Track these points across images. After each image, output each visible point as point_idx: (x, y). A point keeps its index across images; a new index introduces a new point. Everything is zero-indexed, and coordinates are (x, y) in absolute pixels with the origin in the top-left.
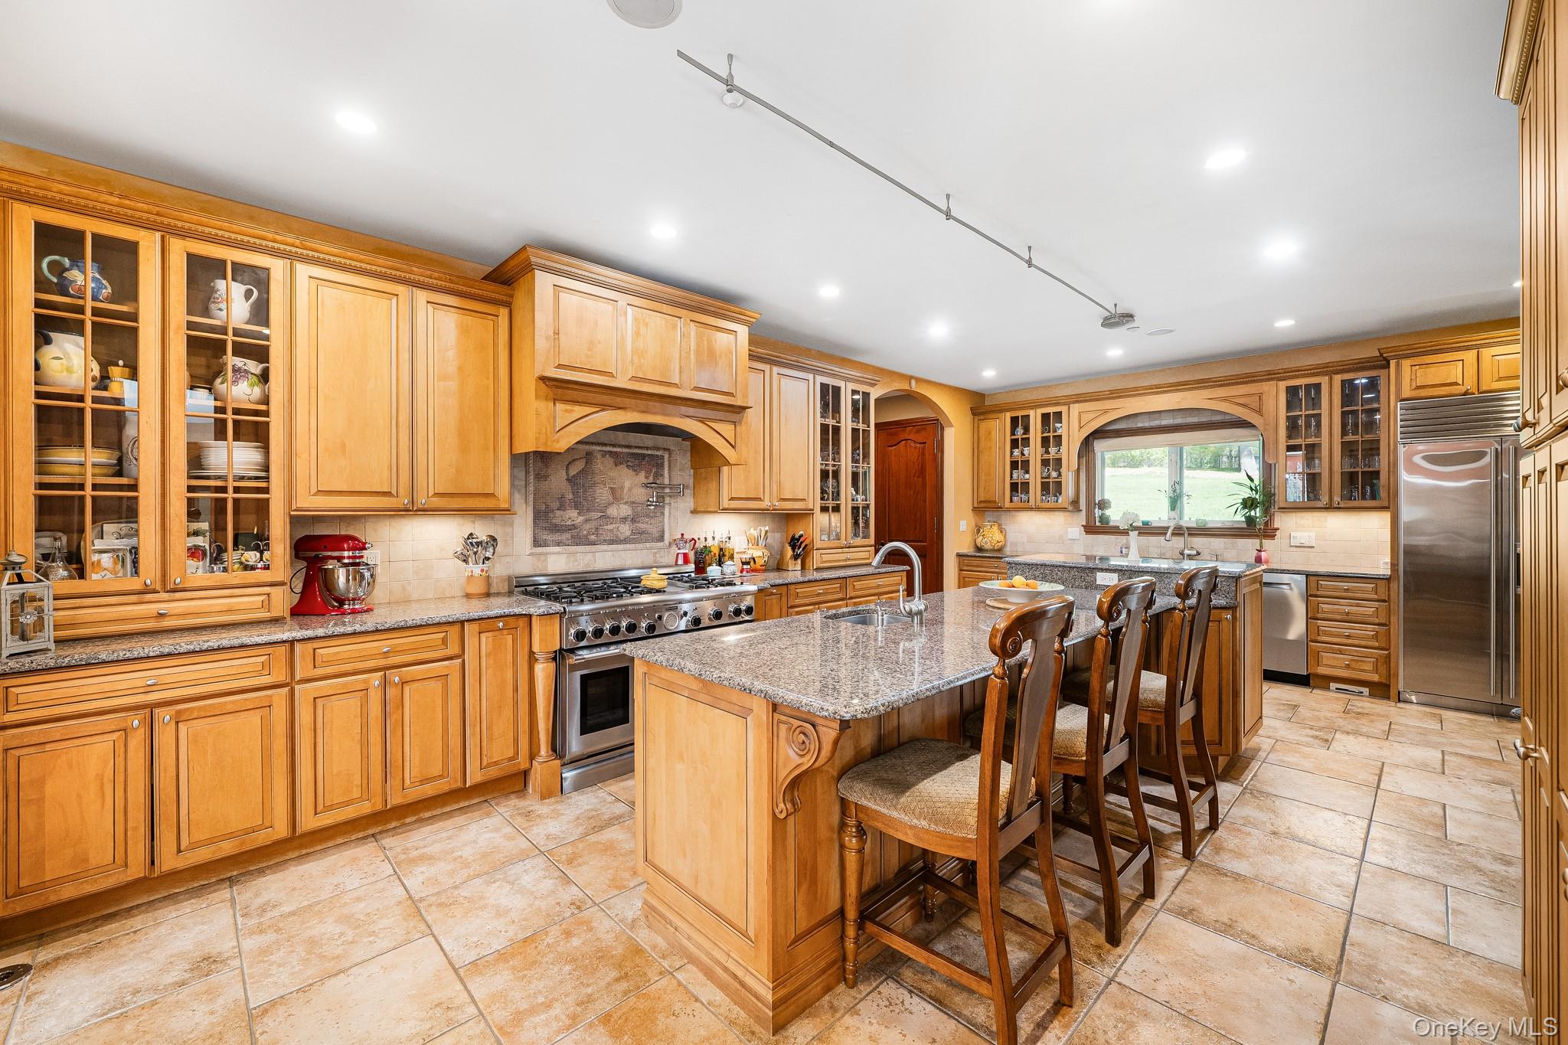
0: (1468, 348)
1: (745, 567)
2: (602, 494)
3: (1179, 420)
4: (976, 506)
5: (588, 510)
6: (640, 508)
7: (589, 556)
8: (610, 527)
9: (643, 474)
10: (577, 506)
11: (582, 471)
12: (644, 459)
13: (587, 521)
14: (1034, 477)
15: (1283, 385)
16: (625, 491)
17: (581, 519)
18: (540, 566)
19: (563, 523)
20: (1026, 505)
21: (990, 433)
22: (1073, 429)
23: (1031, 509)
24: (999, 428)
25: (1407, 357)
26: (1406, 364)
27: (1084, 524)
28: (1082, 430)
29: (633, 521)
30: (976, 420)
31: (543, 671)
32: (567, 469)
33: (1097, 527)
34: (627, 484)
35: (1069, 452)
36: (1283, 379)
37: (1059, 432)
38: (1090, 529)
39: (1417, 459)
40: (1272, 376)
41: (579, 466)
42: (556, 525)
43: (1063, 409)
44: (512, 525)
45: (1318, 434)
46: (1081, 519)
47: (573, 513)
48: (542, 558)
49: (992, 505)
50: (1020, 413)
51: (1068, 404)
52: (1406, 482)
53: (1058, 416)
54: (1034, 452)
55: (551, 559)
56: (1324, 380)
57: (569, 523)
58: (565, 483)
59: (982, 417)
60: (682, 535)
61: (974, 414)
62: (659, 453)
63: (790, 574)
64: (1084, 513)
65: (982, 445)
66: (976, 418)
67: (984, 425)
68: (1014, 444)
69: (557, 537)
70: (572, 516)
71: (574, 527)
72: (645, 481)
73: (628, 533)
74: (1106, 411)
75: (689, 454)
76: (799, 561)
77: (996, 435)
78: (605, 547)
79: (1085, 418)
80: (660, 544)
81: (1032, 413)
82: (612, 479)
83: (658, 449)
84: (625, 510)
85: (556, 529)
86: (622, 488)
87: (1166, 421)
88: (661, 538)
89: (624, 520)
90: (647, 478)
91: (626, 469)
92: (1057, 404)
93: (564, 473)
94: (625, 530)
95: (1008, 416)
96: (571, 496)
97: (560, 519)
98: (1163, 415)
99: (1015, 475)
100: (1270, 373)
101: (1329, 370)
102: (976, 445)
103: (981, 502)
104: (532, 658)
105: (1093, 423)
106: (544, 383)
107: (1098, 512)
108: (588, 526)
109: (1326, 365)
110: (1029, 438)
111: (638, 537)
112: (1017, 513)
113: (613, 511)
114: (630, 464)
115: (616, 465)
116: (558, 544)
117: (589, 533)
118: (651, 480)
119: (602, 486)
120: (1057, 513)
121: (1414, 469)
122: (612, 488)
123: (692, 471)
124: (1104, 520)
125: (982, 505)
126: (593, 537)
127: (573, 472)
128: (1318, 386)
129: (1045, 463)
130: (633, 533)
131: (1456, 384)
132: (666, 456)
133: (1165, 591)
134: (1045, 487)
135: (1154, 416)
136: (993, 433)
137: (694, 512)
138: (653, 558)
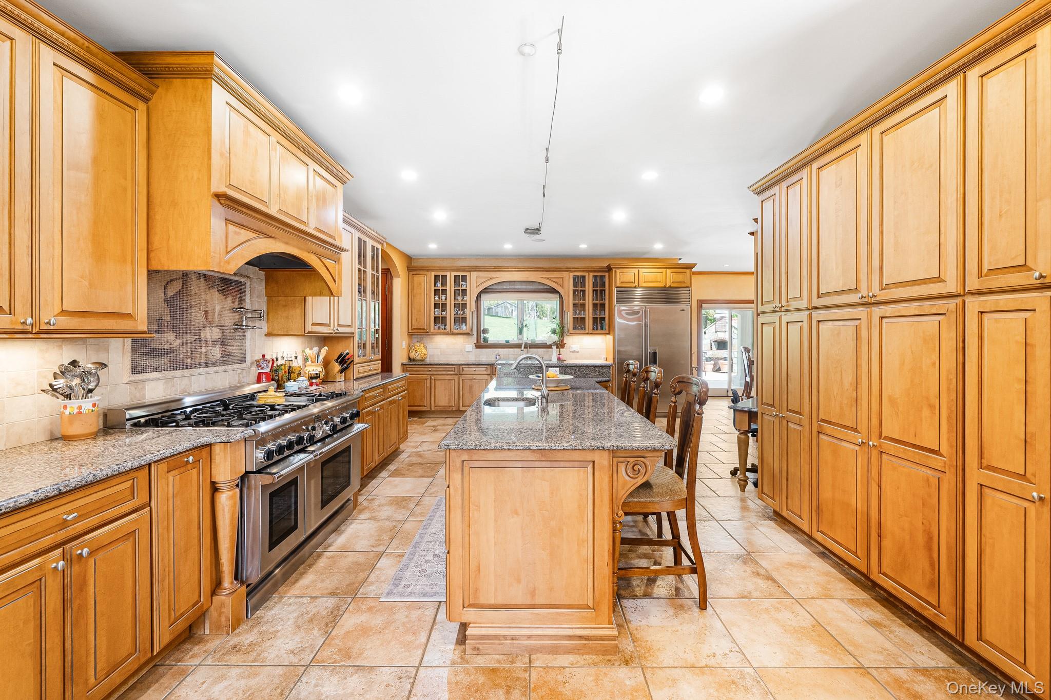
0: (635, 268)
1: (314, 381)
2: (197, 317)
3: (524, 287)
4: (410, 331)
5: (185, 333)
6: (228, 332)
7: (186, 381)
8: (203, 350)
9: (230, 299)
10: (175, 329)
11: (179, 292)
12: (231, 284)
13: (184, 344)
14: (450, 313)
15: (572, 274)
16: (216, 315)
17: (178, 342)
18: (138, 395)
19: (161, 347)
20: (445, 331)
21: (420, 284)
22: (473, 286)
23: (447, 334)
24: (426, 282)
25: (618, 269)
26: (618, 271)
27: (475, 342)
28: (478, 288)
29: (223, 344)
30: (410, 275)
31: (227, 501)
32: (165, 289)
33: (482, 344)
34: (218, 308)
35: (470, 299)
36: (572, 272)
37: (464, 287)
38: (478, 345)
39: (623, 313)
40: (568, 270)
41: (176, 287)
42: (154, 349)
43: (468, 274)
44: (107, 349)
45: (584, 300)
46: (473, 339)
47: (170, 336)
48: (140, 386)
49: (422, 331)
50: (441, 273)
51: (470, 271)
52: (618, 322)
53: (464, 278)
54: (450, 299)
55: (148, 386)
56: (586, 274)
57: (167, 346)
58: (163, 304)
59: (415, 273)
60: (264, 356)
61: (409, 270)
62: (243, 280)
63: (338, 384)
64: (475, 336)
65: (415, 291)
66: (411, 273)
67: (416, 278)
68: (436, 292)
69: (153, 362)
70: (169, 339)
71: (171, 351)
72: (233, 306)
73: (218, 356)
74: (491, 278)
75: (264, 282)
76: (343, 374)
77: (424, 285)
78: (200, 370)
79: (480, 280)
80: (244, 365)
81: (448, 274)
82: (206, 302)
83: (242, 276)
84: (216, 333)
85: (154, 353)
86: (214, 311)
87: (518, 287)
88: (243, 360)
89: (215, 342)
90: (233, 302)
91: (217, 293)
92: (464, 270)
93: (161, 292)
94: (216, 352)
95: (433, 274)
96: (168, 318)
97: (158, 343)
98: (516, 283)
99: (436, 312)
100: (567, 268)
101: (589, 270)
102: (410, 291)
103: (414, 329)
104: (215, 488)
105: (484, 284)
106: (219, 200)
107: (482, 336)
108: (184, 350)
109: (588, 268)
110: (446, 290)
111: (227, 359)
112: (434, 336)
113: (206, 334)
114: (220, 288)
115: (209, 289)
116: (156, 369)
117: (185, 357)
118: (236, 305)
119: (196, 308)
120: (459, 336)
121: (621, 317)
122: (205, 312)
123: (266, 298)
124: (485, 340)
125: (414, 331)
126: (189, 361)
127: (170, 293)
128: (584, 277)
129: (456, 305)
130: (222, 356)
131: (632, 282)
132: (248, 284)
133: (581, 375)
134: (456, 321)
135: (511, 283)
136: (423, 284)
137: (268, 335)
138: (237, 379)
